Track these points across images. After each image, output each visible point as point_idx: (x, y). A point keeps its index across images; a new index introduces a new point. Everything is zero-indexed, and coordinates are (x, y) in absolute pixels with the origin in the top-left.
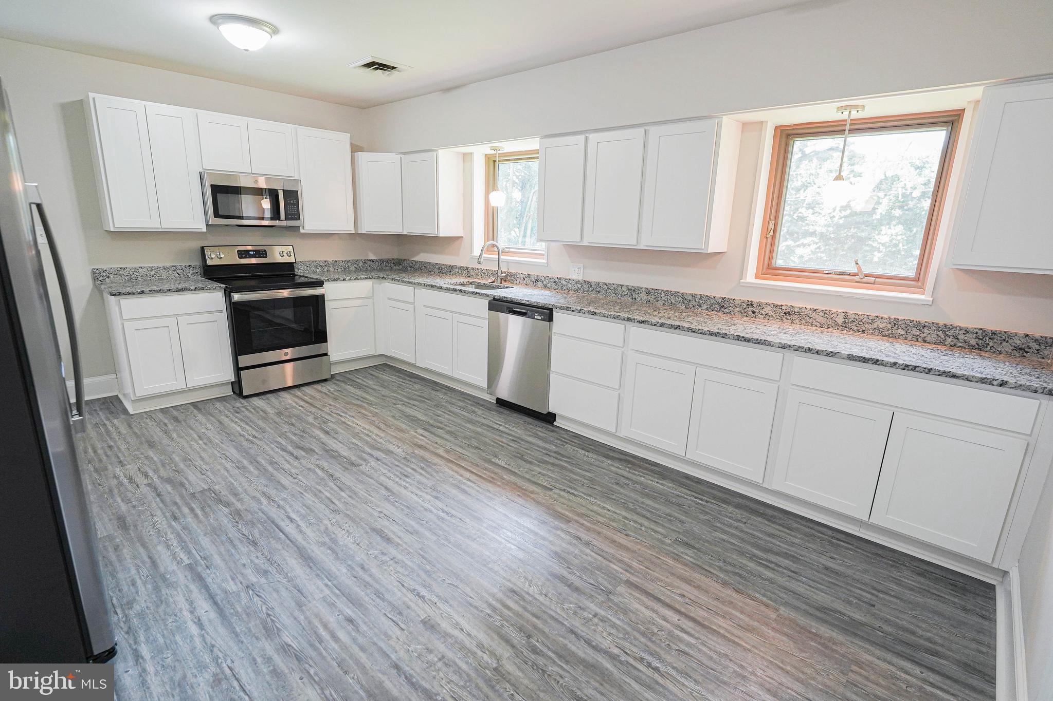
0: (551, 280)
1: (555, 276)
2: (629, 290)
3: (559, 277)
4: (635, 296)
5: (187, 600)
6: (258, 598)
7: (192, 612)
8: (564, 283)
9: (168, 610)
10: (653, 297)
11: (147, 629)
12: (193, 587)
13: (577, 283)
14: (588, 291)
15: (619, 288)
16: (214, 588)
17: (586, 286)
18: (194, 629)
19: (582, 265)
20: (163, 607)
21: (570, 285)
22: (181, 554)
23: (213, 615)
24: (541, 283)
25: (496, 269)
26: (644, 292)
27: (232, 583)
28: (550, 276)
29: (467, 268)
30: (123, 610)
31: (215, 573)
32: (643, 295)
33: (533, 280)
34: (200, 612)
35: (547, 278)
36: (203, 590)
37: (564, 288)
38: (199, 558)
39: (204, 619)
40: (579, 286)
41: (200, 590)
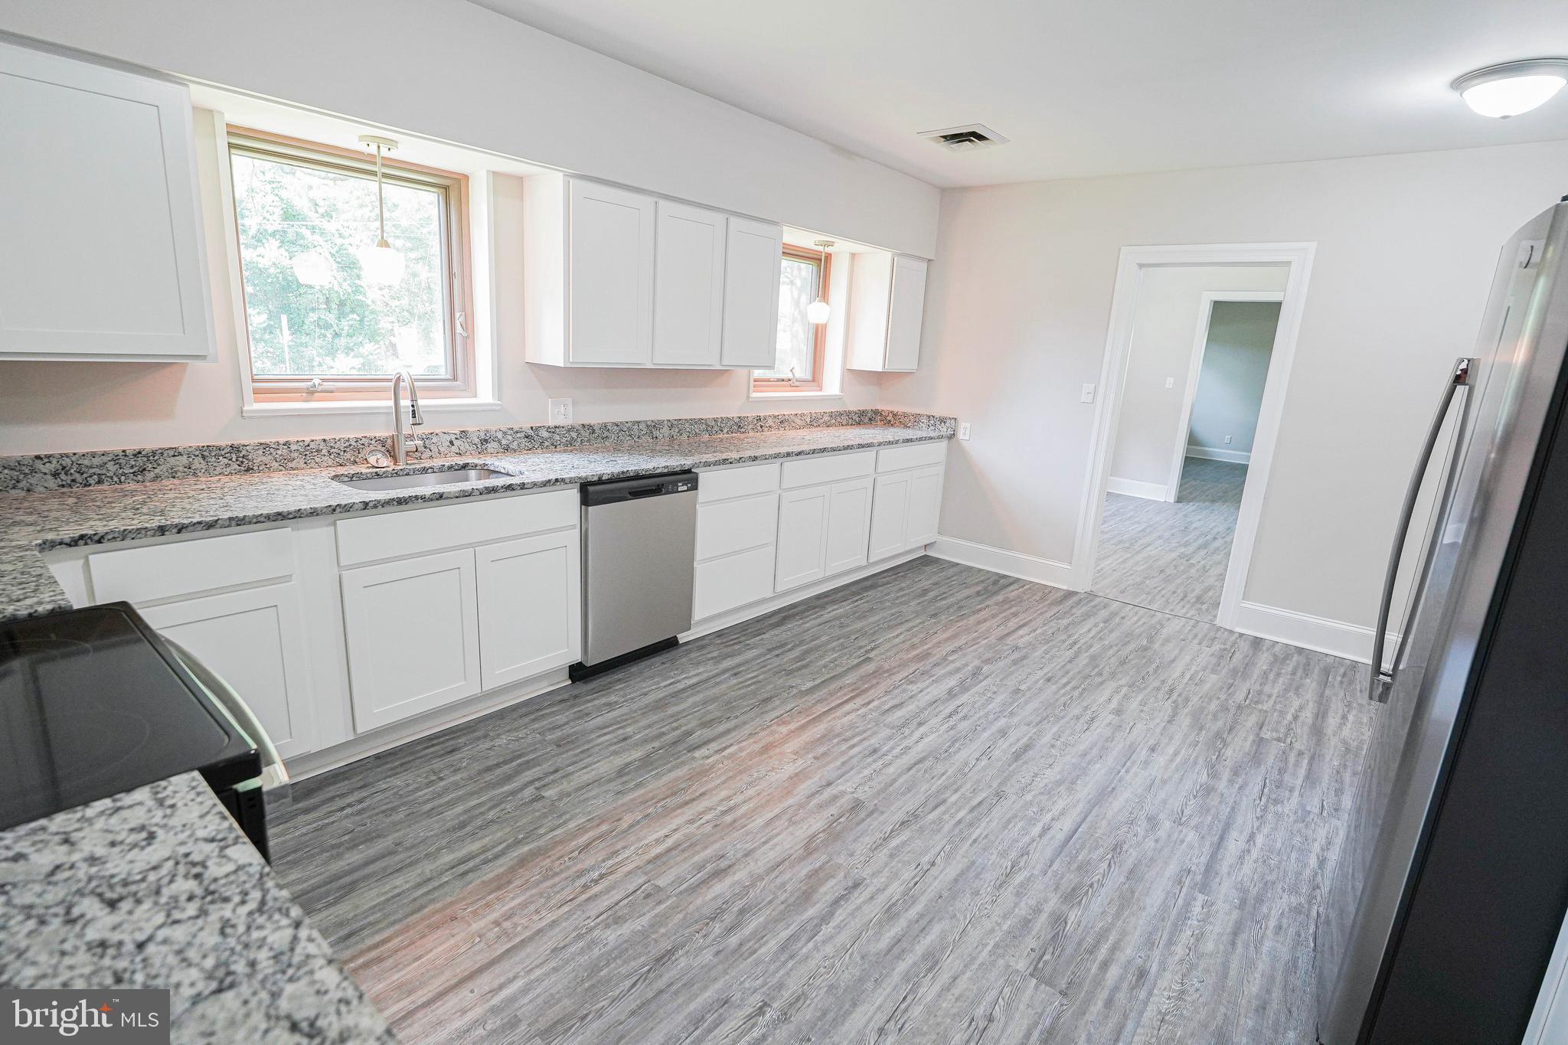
0: (519, 435)
1: (526, 426)
2: (648, 426)
3: (535, 425)
4: (656, 433)
5: (1242, 863)
6: (1185, 811)
7: (1249, 851)
8: (545, 434)
9: (1267, 872)
10: (677, 430)
11: (1298, 874)
12: (1224, 869)
13: (569, 431)
14: (589, 441)
15: (636, 427)
16: (1207, 850)
17: (586, 434)
18: (1260, 839)
19: (569, 401)
20: (1269, 878)
21: (558, 438)
22: (1195, 913)
23: (1234, 834)
24: (495, 445)
25: (392, 432)
26: (666, 426)
27: (1188, 839)
28: (516, 428)
29: (235, 448)
30: (1309, 910)
31: (1190, 860)
32: (665, 430)
33: (476, 441)
34: (1242, 844)
35: (510, 432)
36: (1219, 857)
37: (546, 444)
38: (1184, 890)
39: (1244, 837)
40: (574, 435)
41: (1221, 860)
